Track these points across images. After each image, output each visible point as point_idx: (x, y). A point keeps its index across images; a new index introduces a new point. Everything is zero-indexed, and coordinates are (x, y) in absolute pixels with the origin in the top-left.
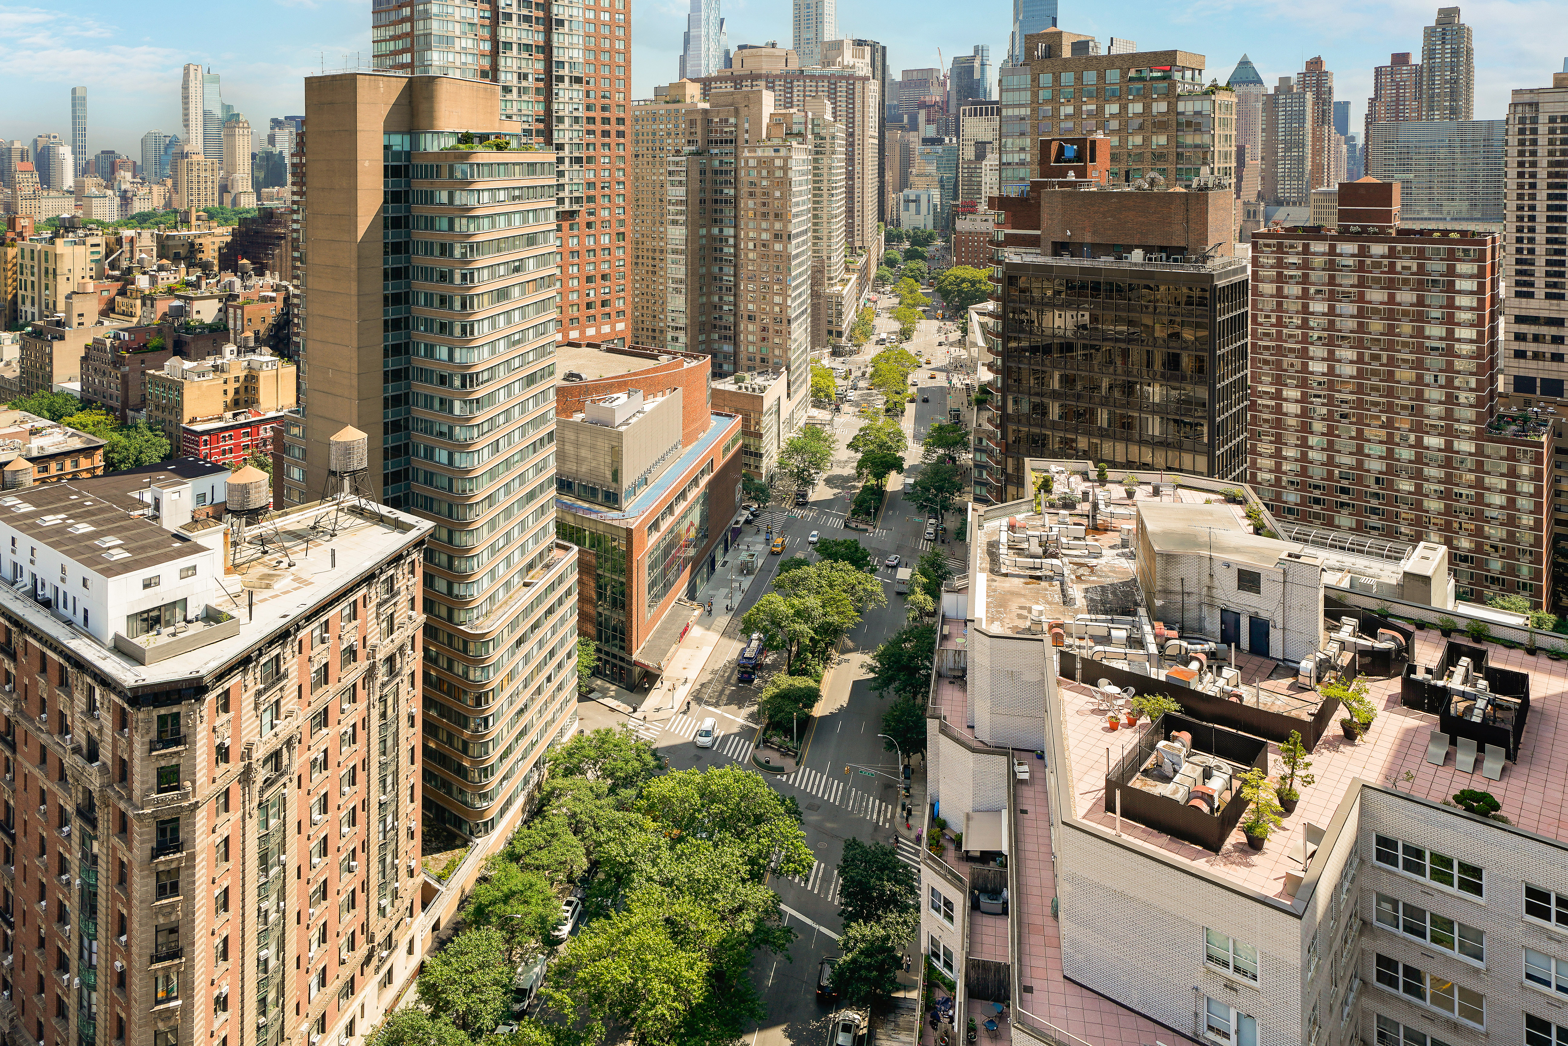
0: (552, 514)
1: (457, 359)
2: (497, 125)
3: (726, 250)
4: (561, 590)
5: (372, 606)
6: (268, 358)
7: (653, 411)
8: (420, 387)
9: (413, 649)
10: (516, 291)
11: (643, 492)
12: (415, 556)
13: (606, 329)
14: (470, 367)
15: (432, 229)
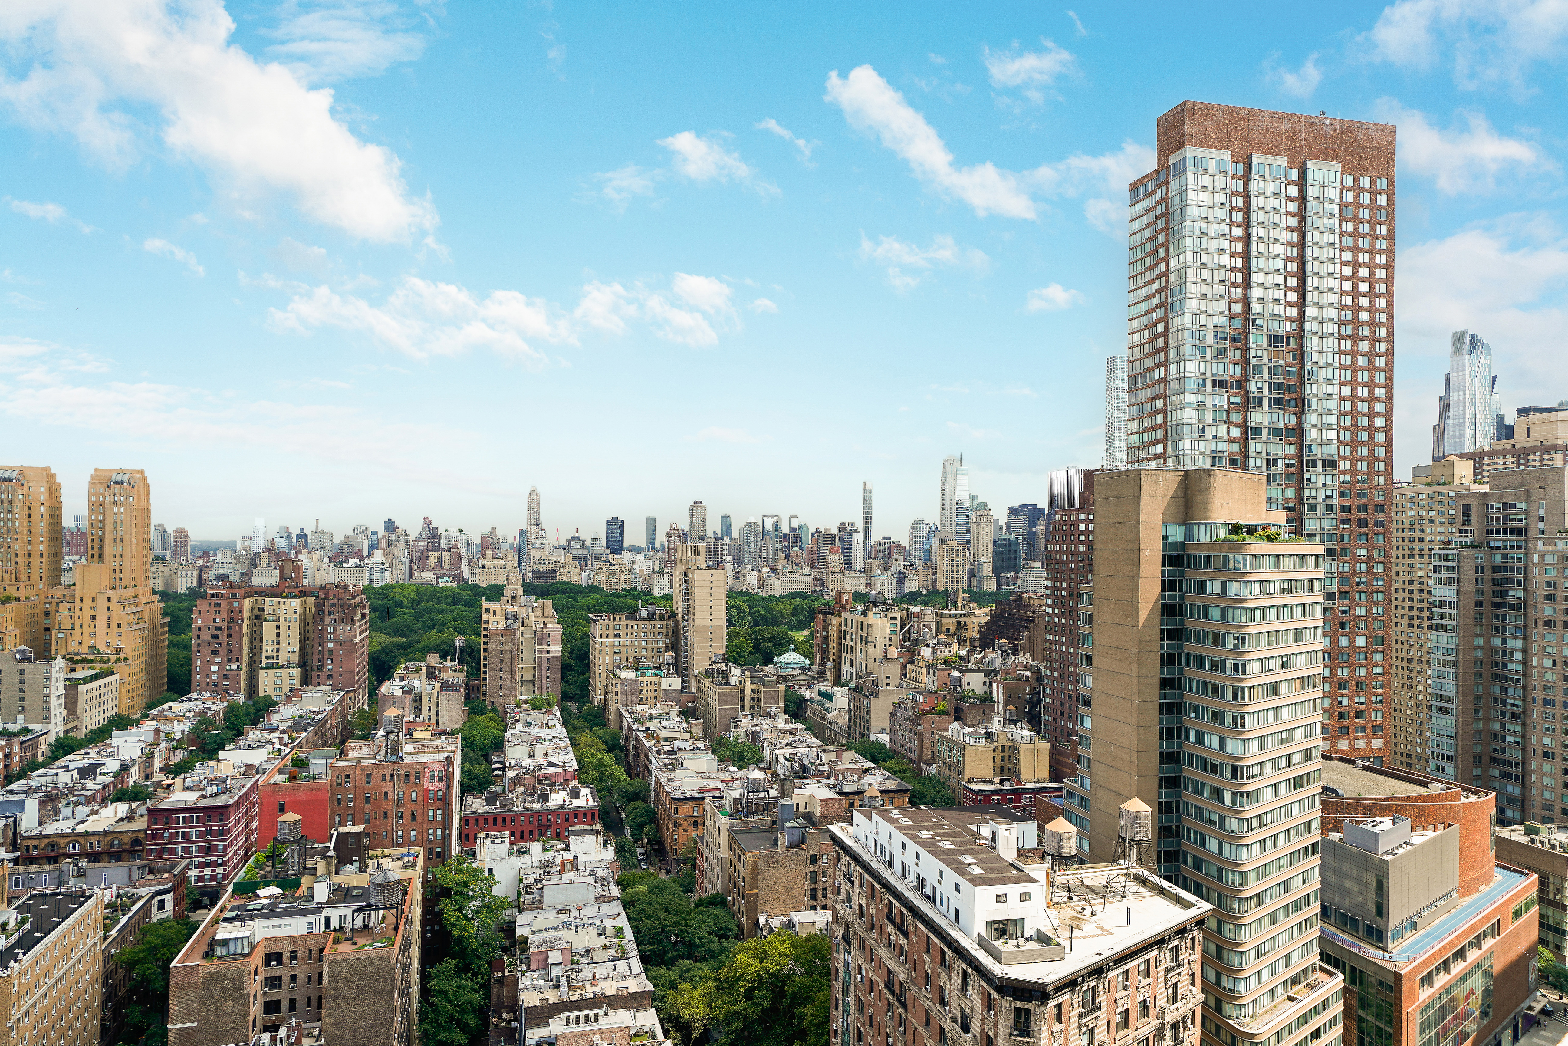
0: (1315, 933)
1: (1228, 749)
2: (1263, 515)
3: (1511, 666)
4: (1325, 1017)
5: (1162, 968)
6: (1026, 732)
7: (1424, 845)
8: (1190, 772)
9: (1192, 1023)
10: (1284, 687)
11: (1411, 938)
12: (1195, 933)
13: (1361, 744)
14: (1241, 759)
15: (1205, 618)
